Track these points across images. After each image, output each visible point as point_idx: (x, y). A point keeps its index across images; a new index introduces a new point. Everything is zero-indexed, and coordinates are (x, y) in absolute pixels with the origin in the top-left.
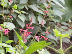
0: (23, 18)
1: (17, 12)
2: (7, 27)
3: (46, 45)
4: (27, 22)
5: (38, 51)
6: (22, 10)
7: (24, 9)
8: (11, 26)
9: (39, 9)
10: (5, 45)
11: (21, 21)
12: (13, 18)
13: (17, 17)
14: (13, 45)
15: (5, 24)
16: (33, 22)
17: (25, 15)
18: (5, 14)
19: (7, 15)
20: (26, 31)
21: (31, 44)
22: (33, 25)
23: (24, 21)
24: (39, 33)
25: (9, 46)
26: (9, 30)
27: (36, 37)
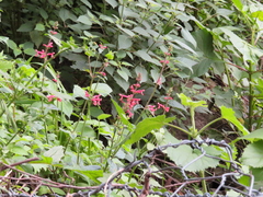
0: (125, 74)
1: (115, 64)
2: (97, 91)
3: (166, 121)
4: (133, 81)
5: (153, 132)
6: (122, 60)
7: (127, 59)
8: (104, 90)
9: (152, 57)
10: (95, 123)
11: (122, 79)
12: (107, 74)
13: (115, 73)
14: (109, 121)
15: (93, 85)
16: (143, 79)
17: (129, 68)
18: (92, 68)
19: (97, 69)
20: (130, 97)
21: (141, 119)
22: (143, 85)
23: (127, 79)
24: (154, 98)
25: (102, 124)
26: (101, 97)
27: (150, 108)
